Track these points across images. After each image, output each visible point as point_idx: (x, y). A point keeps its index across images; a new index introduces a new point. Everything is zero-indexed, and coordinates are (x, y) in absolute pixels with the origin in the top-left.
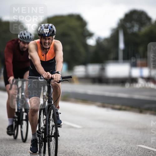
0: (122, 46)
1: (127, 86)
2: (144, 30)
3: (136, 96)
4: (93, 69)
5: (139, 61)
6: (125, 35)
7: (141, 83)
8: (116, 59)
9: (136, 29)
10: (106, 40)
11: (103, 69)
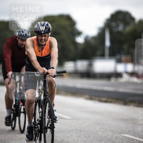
0: (108, 43)
1: (113, 80)
2: (129, 29)
3: (121, 90)
4: (82, 65)
5: (124, 58)
6: (111, 33)
7: (126, 78)
8: (102, 56)
9: (121, 28)
10: (94, 38)
11: (90, 65)
